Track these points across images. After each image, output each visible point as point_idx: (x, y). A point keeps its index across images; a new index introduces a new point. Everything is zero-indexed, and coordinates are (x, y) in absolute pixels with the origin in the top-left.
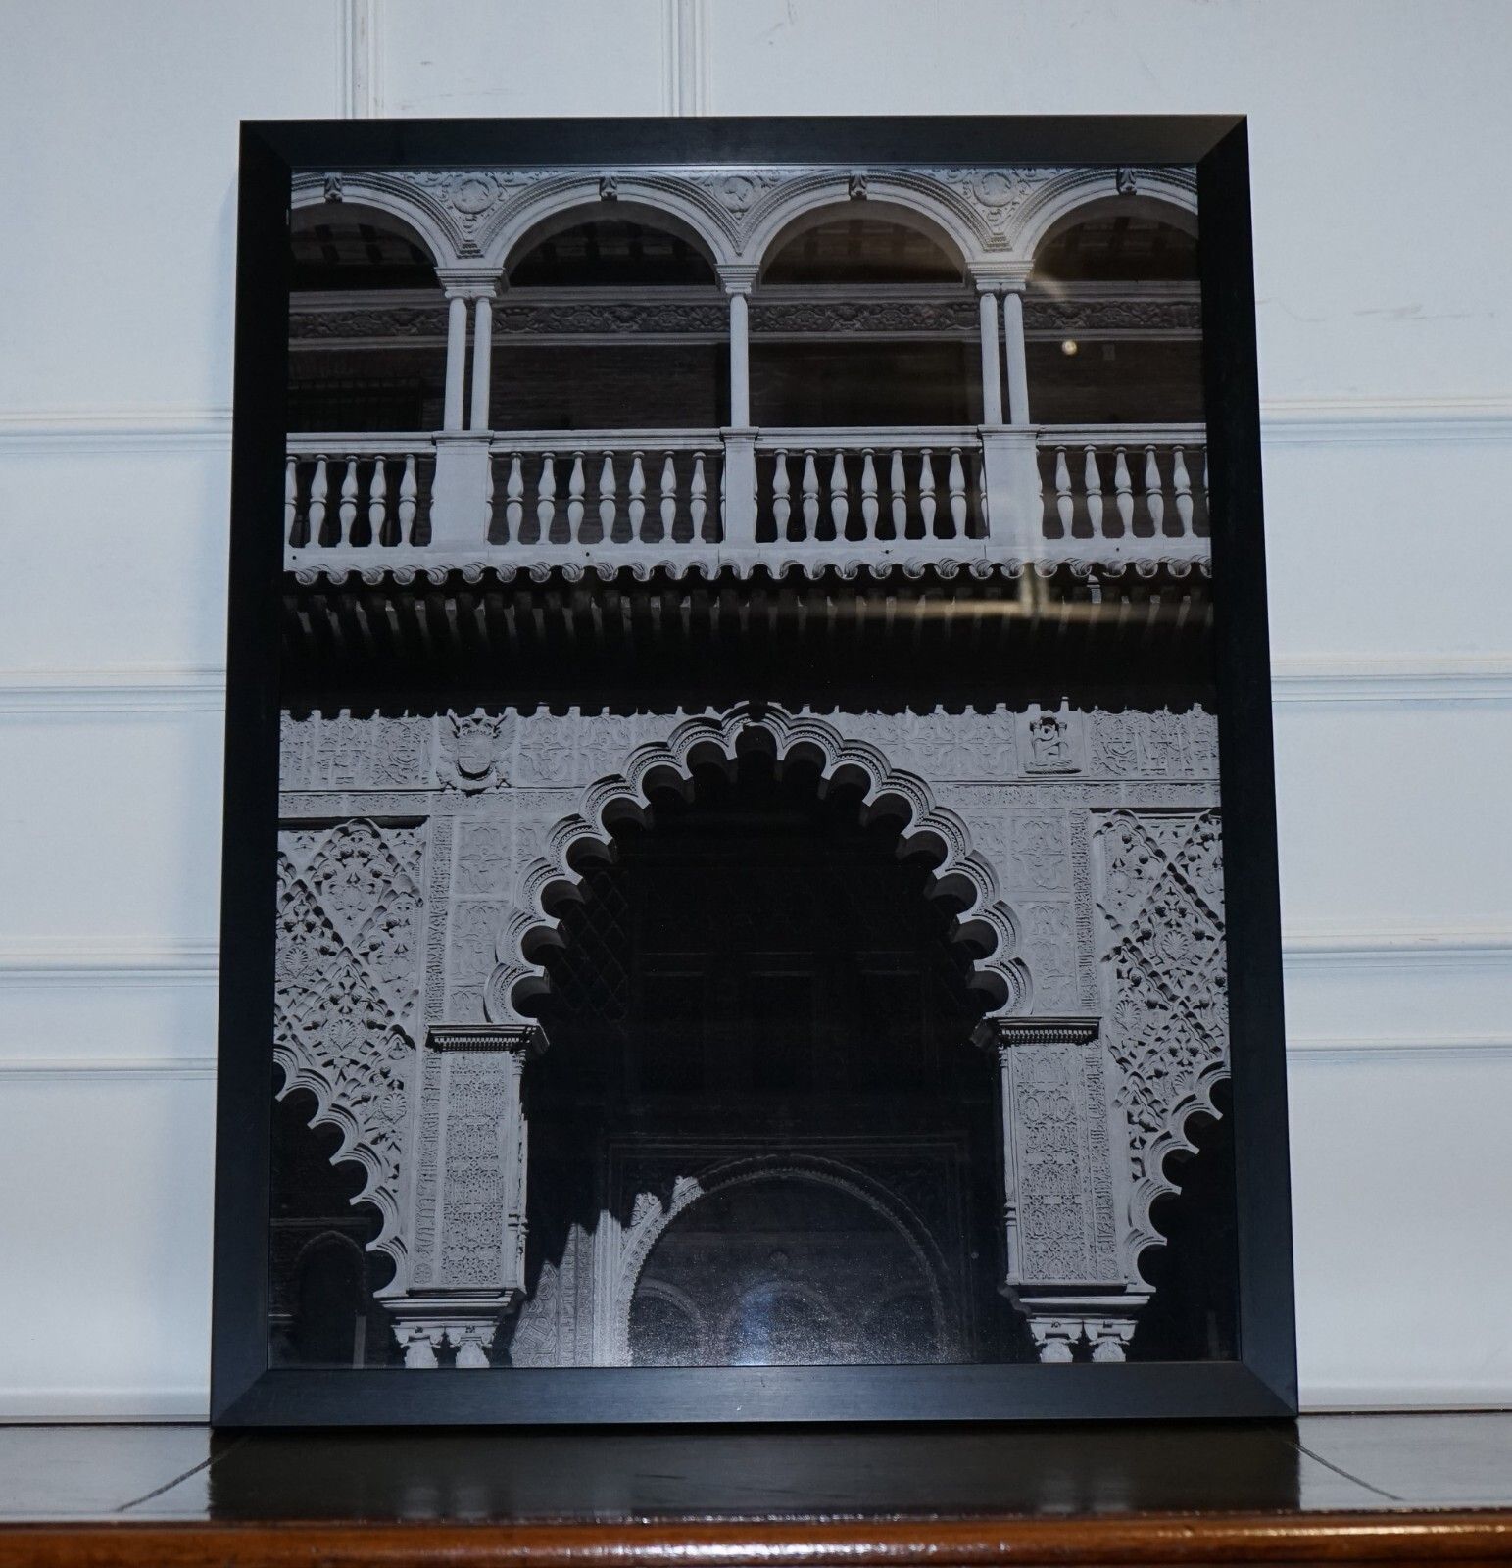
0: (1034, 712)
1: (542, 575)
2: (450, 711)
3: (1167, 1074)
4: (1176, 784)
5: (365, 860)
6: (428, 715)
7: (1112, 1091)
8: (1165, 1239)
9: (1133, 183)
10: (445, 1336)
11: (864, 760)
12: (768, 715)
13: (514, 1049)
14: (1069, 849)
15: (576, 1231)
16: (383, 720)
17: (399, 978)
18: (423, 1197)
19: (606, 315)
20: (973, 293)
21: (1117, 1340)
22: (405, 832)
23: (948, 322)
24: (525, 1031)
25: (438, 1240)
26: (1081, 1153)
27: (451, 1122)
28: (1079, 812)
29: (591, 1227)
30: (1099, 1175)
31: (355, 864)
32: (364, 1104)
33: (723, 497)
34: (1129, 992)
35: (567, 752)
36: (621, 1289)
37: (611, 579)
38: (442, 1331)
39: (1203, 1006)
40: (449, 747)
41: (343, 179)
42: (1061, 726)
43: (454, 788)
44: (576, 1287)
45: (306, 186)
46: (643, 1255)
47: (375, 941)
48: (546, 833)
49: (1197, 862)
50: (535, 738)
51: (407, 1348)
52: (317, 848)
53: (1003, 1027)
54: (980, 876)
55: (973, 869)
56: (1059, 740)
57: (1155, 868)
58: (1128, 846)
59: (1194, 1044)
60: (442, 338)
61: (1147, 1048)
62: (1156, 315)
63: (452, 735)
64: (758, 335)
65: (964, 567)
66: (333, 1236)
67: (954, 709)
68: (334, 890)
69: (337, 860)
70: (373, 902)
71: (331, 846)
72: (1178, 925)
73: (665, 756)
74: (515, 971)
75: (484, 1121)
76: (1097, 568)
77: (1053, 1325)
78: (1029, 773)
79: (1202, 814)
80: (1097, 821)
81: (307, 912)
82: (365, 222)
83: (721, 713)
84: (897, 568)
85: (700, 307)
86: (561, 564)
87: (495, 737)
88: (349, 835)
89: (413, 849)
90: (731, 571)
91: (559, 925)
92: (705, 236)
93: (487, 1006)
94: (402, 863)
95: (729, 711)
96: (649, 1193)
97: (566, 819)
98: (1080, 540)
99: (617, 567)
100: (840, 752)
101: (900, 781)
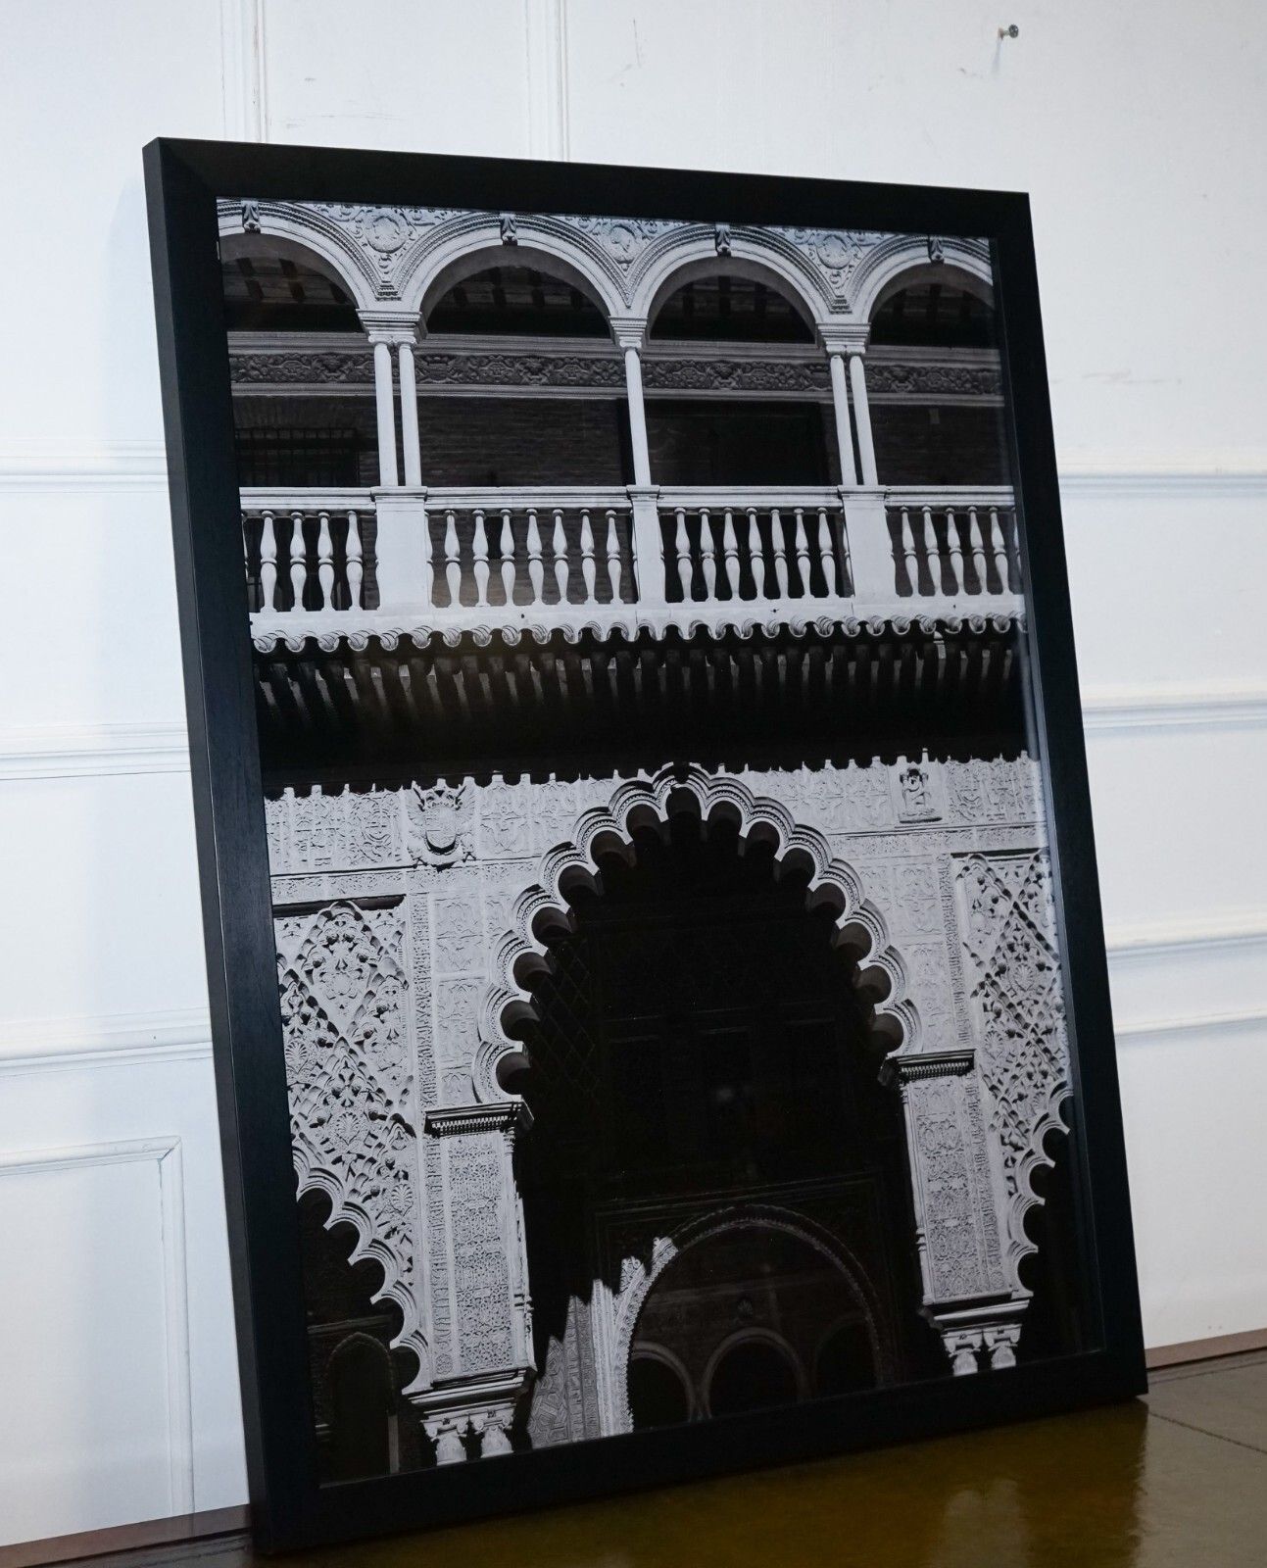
0: (902, 764)
1: (484, 639)
2: (414, 784)
4: (1014, 828)
5: (351, 945)
6: (395, 789)
7: (988, 1119)
8: (1036, 1247)
9: (941, 252)
10: (470, 1424)
11: (772, 817)
12: (690, 776)
13: (504, 1127)
14: (939, 894)
15: (574, 1303)
16: (353, 796)
17: (394, 1065)
18: (437, 1287)
19: (517, 365)
20: (824, 356)
21: (1008, 1343)
22: (384, 912)
23: (806, 383)
24: (512, 1108)
25: (454, 1328)
26: (969, 1175)
27: (455, 1208)
28: (944, 857)
29: (587, 1298)
30: (984, 1195)
31: (340, 948)
32: (374, 1199)
33: (634, 557)
34: (993, 1024)
35: (523, 821)
36: (618, 1355)
37: (545, 642)
38: (466, 1419)
39: (1048, 1031)
40: (416, 821)
41: (260, 208)
42: (924, 776)
43: (426, 864)
44: (579, 1358)
45: (227, 213)
46: (633, 1319)
47: (368, 1028)
48: (511, 906)
49: (1035, 898)
50: (493, 808)
51: (437, 1441)
52: (304, 934)
53: (902, 1065)
54: (873, 923)
55: (867, 917)
56: (924, 790)
57: (1004, 907)
58: (983, 887)
59: (1045, 1067)
60: (370, 386)
61: (1010, 1074)
62: (967, 381)
63: (418, 809)
64: (651, 391)
65: (837, 625)
66: (358, 1338)
67: (840, 764)
68: (324, 977)
69: (325, 946)
70: (362, 987)
71: (317, 931)
72: (1025, 959)
73: (607, 820)
74: (497, 1048)
75: (484, 1203)
76: (941, 625)
77: (961, 1337)
78: (902, 822)
79: (1034, 854)
80: (957, 865)
81: (301, 1003)
82: (286, 256)
83: (651, 775)
84: (784, 626)
85: (598, 360)
86: (499, 627)
87: (457, 809)
88: (333, 919)
89: (394, 930)
90: (648, 632)
91: (532, 998)
92: (597, 287)
93: (476, 1086)
94: (385, 945)
95: (658, 773)
96: (633, 1258)
97: (528, 890)
98: (926, 598)
99: (549, 629)
100: (753, 810)
101: (803, 836)
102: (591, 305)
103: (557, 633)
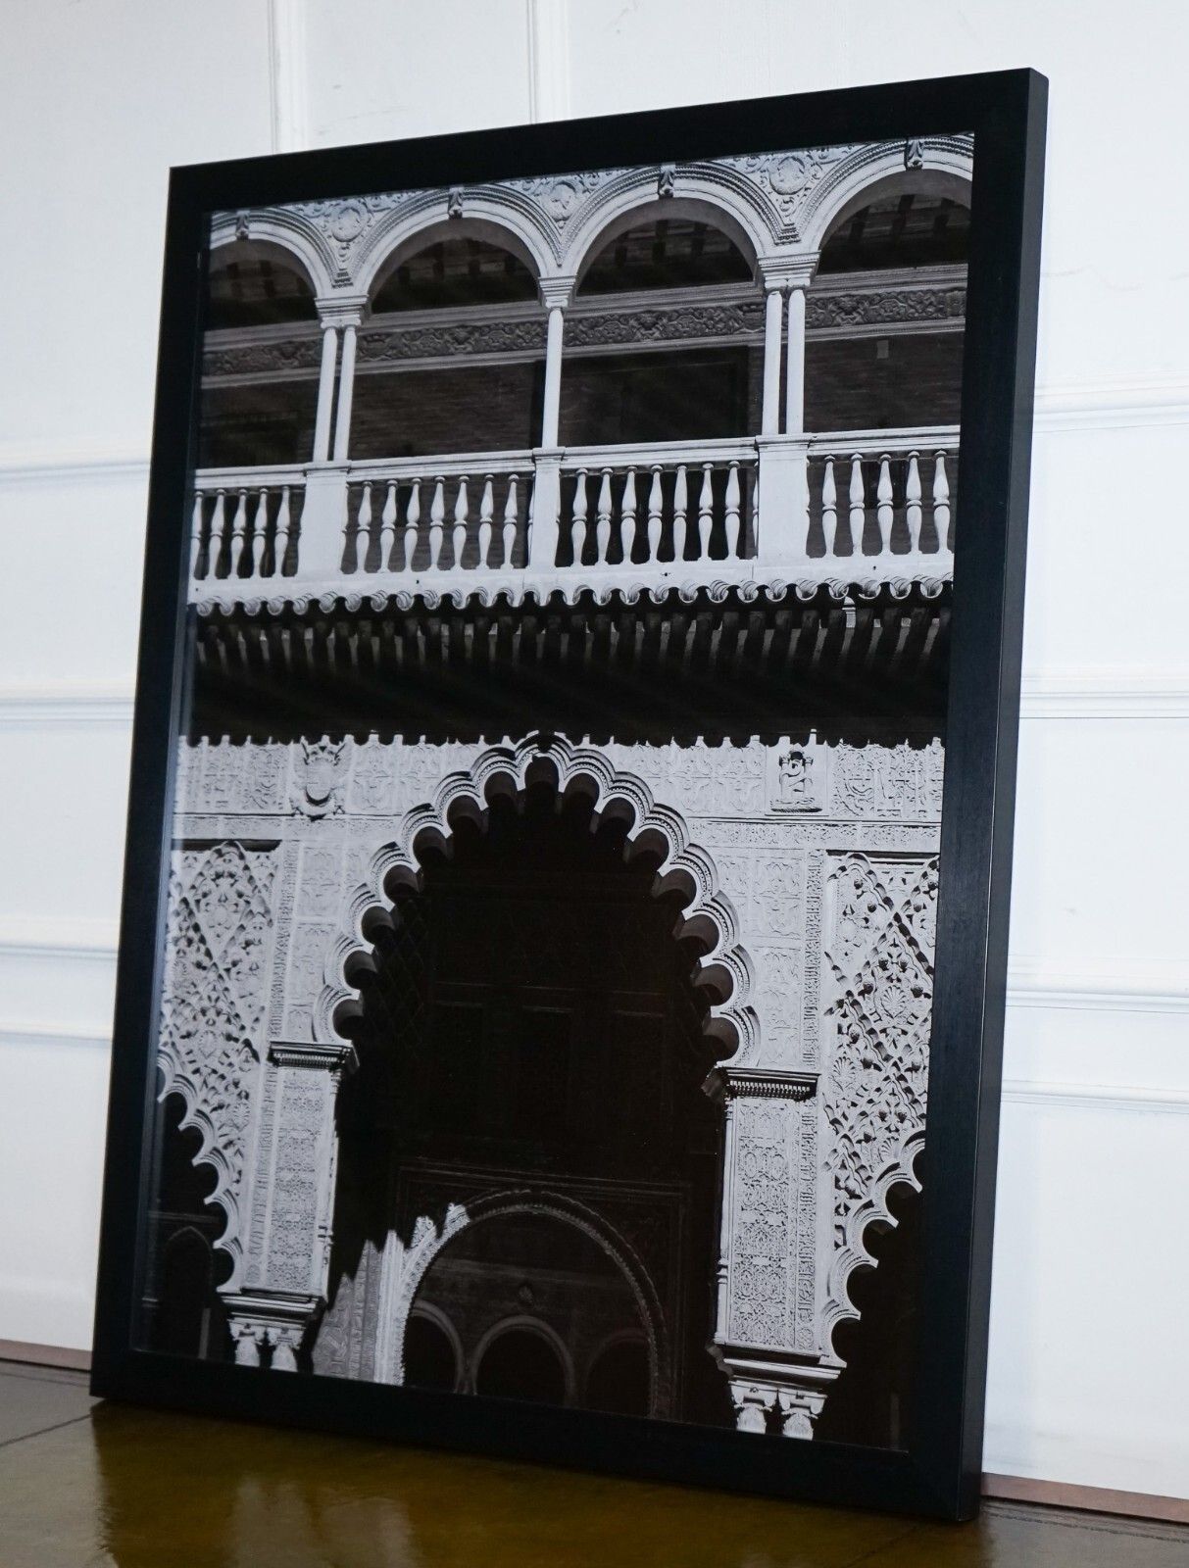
0: (785, 745)
1: (380, 603)
2: (302, 738)
3: (875, 1139)
4: (909, 827)
5: (232, 881)
6: (286, 742)
7: (823, 1154)
8: (859, 1313)
9: (919, 156)
10: (266, 1334)
11: (631, 794)
12: (554, 746)
13: (333, 1068)
14: (805, 893)
15: (369, 1247)
16: (252, 746)
17: (251, 994)
18: (258, 1202)
19: (445, 337)
20: (761, 293)
21: (807, 1412)
22: (263, 855)
23: (737, 325)
24: (341, 1051)
25: (266, 1243)
26: (789, 1214)
27: (282, 1134)
28: (817, 854)
29: (380, 1245)
30: (805, 1239)
31: (225, 882)
32: (219, 1111)
33: (530, 521)
34: (847, 1049)
35: (390, 780)
36: (399, 1307)
37: (435, 607)
38: (264, 1329)
39: (913, 1069)
40: (300, 773)
41: (252, 216)
42: (807, 761)
43: (302, 814)
44: (365, 1301)
45: (223, 225)
46: (419, 1276)
47: (236, 958)
48: (368, 861)
49: (923, 911)
50: (366, 766)
52: (199, 867)
53: (732, 1077)
54: (724, 918)
55: (718, 911)
56: (805, 775)
57: (883, 917)
58: (859, 892)
59: (903, 1109)
60: (316, 370)
61: (858, 1110)
62: (931, 304)
63: (303, 762)
64: (570, 350)
65: (733, 589)
66: (191, 1232)
67: (713, 742)
68: (209, 908)
69: (212, 880)
70: (236, 920)
71: (208, 866)
72: (899, 980)
73: (467, 785)
74: (337, 993)
75: (306, 1135)
76: (854, 589)
77: (751, 1390)
78: (775, 810)
79: (932, 860)
80: (832, 864)
81: (188, 928)
82: (265, 257)
83: (515, 743)
84: (674, 591)
85: (523, 324)
86: (394, 592)
87: (336, 765)
88: (222, 856)
89: (267, 872)
90: (533, 597)
91: (374, 951)
92: (532, 249)
93: (315, 1025)
94: (259, 884)
95: (522, 741)
96: (427, 1218)
97: (385, 847)
98: (841, 558)
99: (440, 594)
100: (611, 785)
101: (661, 816)
102: (524, 268)
103: (447, 598)
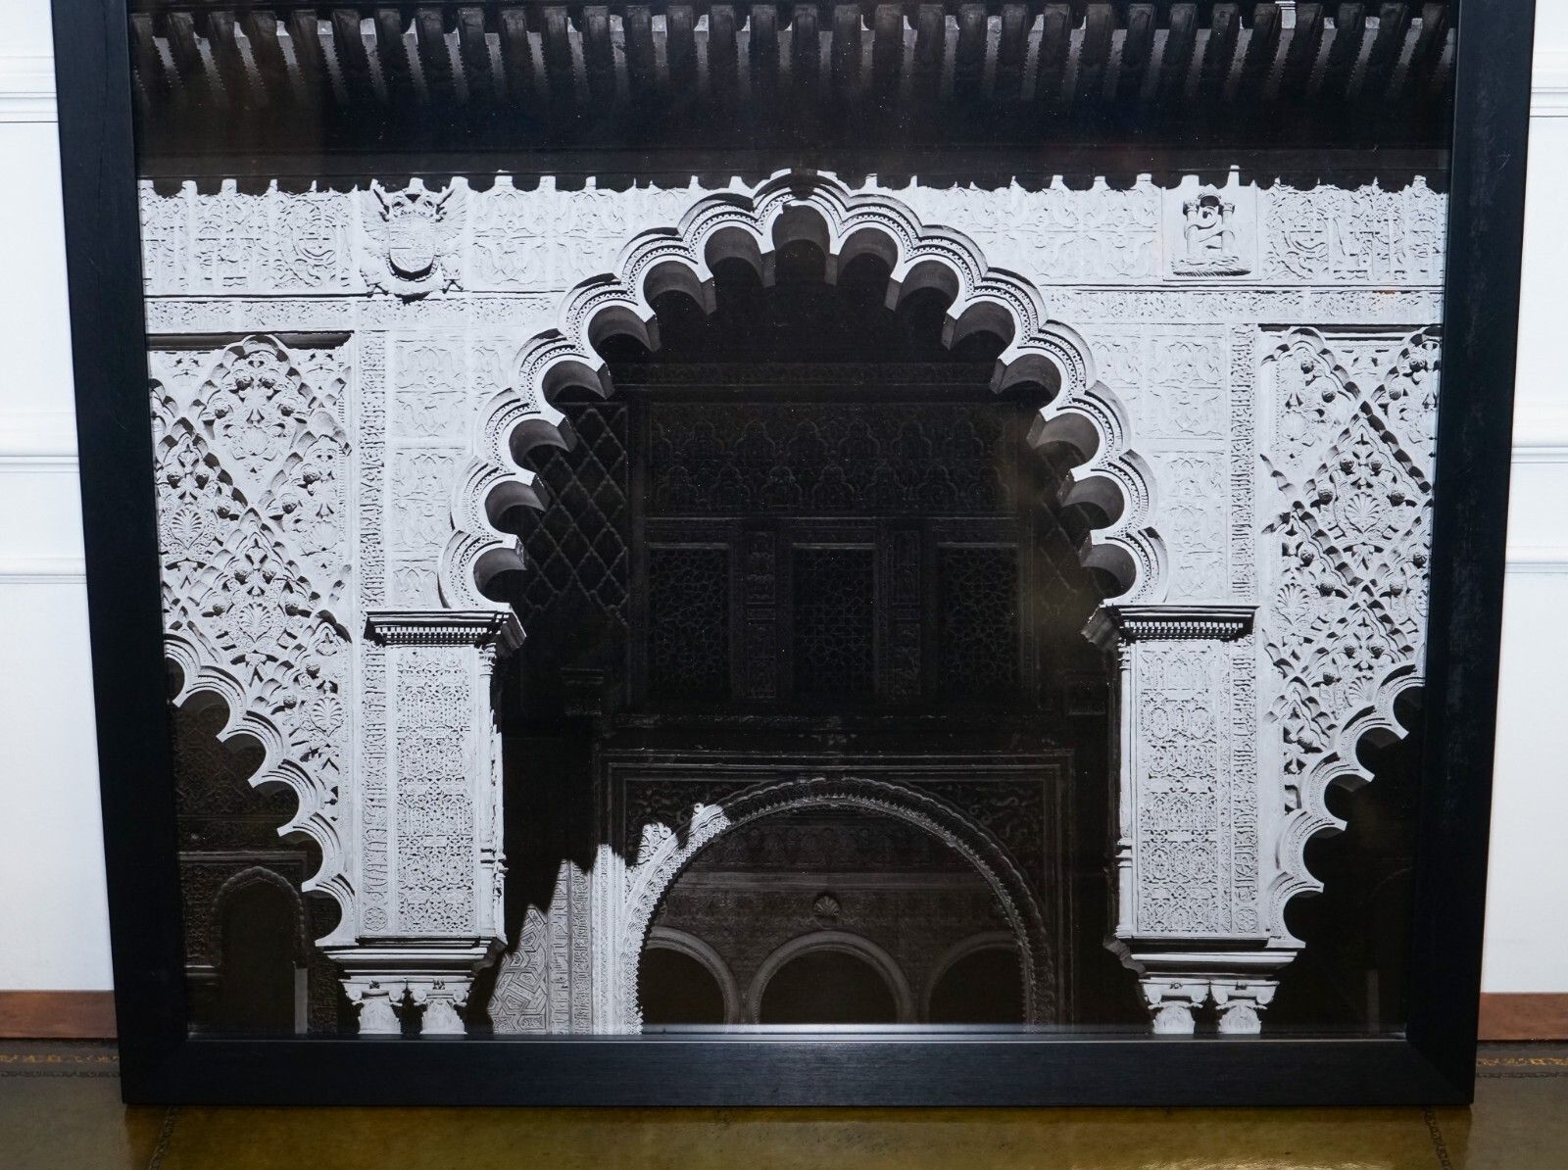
0: (1191, 187)
2: (374, 183)
3: (1339, 680)
4: (1381, 292)
5: (270, 392)
6: (344, 189)
7: (1264, 701)
8: (1322, 885)
10: (407, 992)
11: (950, 255)
12: (817, 190)
13: (481, 642)
14: (1227, 381)
15: (567, 870)
16: (281, 195)
17: (324, 549)
18: (371, 826)
21: (1252, 1003)
22: (321, 353)
24: (494, 619)
25: (392, 878)
26: (1220, 777)
27: (402, 735)
28: (1245, 329)
29: (587, 864)
30: (1242, 806)
31: (255, 396)
32: (287, 711)
34: (1296, 574)
35: (538, 241)
36: (627, 940)
38: (403, 986)
39: (1394, 593)
40: (375, 234)
42: (1225, 207)
43: (386, 293)
44: (570, 937)
46: (654, 900)
47: (289, 500)
48: (512, 356)
49: (1403, 399)
50: (494, 221)
51: (361, 1006)
52: (203, 374)
53: (1127, 618)
54: (1105, 416)
55: (1096, 408)
56: (1222, 228)
57: (1344, 408)
58: (1309, 377)
59: (1377, 642)
61: (1315, 647)
63: (380, 218)
66: (260, 873)
67: (1079, 182)
68: (230, 431)
69: (233, 391)
70: (284, 448)
71: (223, 372)
72: (1369, 486)
73: (674, 247)
74: (477, 541)
75: (444, 733)
77: (1172, 986)
78: (1178, 274)
79: (1414, 333)
80: (1268, 342)
81: (196, 462)
83: (752, 186)
87: (439, 221)
88: (245, 357)
89: (334, 376)
91: (535, 480)
93: (441, 585)
94: (320, 396)
95: (764, 183)
96: (661, 825)
97: (540, 336)
100: (917, 243)
101: (999, 285)
